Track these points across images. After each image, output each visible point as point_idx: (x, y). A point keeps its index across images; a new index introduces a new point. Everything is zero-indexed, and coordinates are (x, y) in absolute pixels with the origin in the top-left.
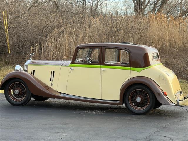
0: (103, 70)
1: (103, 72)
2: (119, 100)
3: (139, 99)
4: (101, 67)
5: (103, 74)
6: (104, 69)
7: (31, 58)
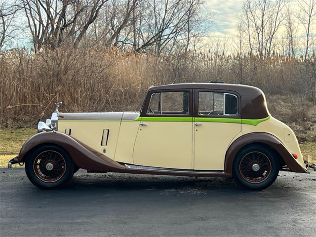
0: (197, 125)
1: (197, 128)
2: (223, 169)
3: (256, 167)
4: (193, 120)
5: (197, 130)
6: (199, 123)
7: (57, 110)
